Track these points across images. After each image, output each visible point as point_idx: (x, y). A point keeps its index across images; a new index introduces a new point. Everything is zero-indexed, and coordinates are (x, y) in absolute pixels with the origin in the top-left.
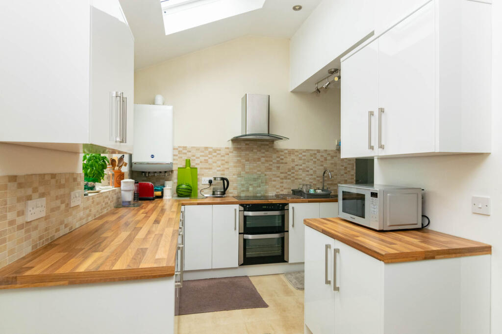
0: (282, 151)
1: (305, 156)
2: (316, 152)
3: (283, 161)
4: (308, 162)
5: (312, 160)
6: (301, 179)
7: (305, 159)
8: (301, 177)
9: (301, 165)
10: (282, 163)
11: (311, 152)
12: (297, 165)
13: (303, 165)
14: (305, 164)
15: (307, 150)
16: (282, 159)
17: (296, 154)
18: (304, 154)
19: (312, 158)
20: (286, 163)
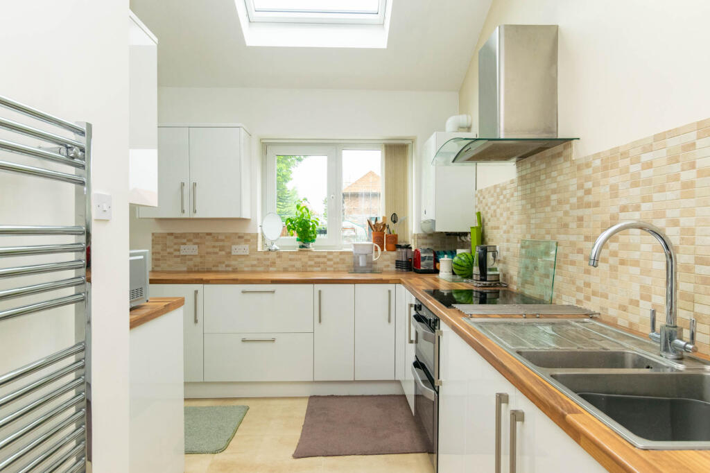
0: (588, 165)
1: (649, 165)
2: (692, 136)
3: (590, 198)
4: (662, 189)
5: (676, 178)
6: (636, 263)
7: (649, 182)
8: (635, 255)
9: (637, 208)
10: (588, 205)
11: (673, 143)
12: (624, 209)
13: (645, 206)
14: (650, 200)
15: (660, 137)
16: (588, 192)
17: (623, 163)
18: (646, 158)
19: (676, 168)
20: (597, 204)
